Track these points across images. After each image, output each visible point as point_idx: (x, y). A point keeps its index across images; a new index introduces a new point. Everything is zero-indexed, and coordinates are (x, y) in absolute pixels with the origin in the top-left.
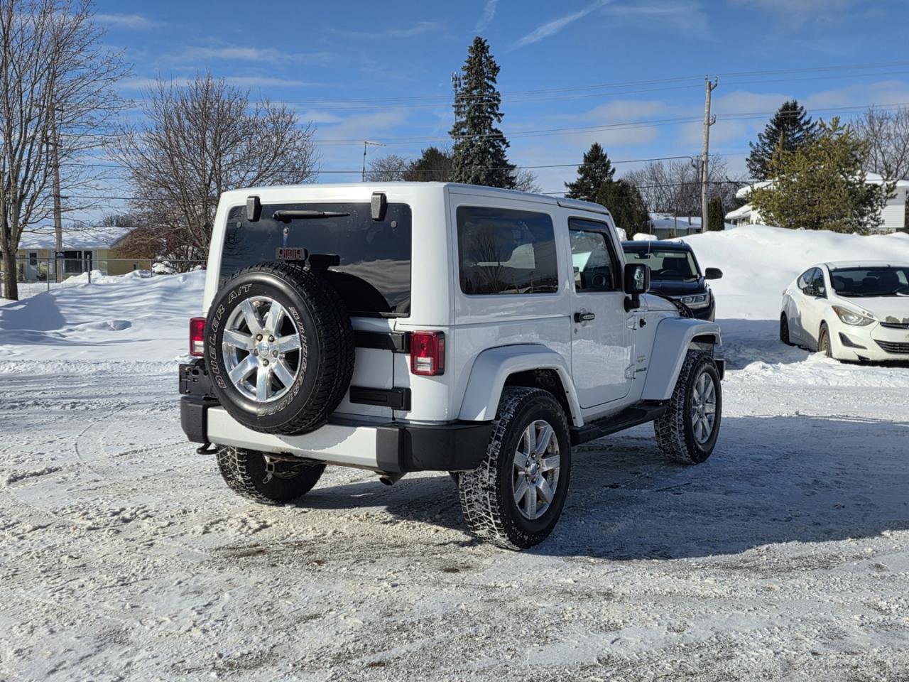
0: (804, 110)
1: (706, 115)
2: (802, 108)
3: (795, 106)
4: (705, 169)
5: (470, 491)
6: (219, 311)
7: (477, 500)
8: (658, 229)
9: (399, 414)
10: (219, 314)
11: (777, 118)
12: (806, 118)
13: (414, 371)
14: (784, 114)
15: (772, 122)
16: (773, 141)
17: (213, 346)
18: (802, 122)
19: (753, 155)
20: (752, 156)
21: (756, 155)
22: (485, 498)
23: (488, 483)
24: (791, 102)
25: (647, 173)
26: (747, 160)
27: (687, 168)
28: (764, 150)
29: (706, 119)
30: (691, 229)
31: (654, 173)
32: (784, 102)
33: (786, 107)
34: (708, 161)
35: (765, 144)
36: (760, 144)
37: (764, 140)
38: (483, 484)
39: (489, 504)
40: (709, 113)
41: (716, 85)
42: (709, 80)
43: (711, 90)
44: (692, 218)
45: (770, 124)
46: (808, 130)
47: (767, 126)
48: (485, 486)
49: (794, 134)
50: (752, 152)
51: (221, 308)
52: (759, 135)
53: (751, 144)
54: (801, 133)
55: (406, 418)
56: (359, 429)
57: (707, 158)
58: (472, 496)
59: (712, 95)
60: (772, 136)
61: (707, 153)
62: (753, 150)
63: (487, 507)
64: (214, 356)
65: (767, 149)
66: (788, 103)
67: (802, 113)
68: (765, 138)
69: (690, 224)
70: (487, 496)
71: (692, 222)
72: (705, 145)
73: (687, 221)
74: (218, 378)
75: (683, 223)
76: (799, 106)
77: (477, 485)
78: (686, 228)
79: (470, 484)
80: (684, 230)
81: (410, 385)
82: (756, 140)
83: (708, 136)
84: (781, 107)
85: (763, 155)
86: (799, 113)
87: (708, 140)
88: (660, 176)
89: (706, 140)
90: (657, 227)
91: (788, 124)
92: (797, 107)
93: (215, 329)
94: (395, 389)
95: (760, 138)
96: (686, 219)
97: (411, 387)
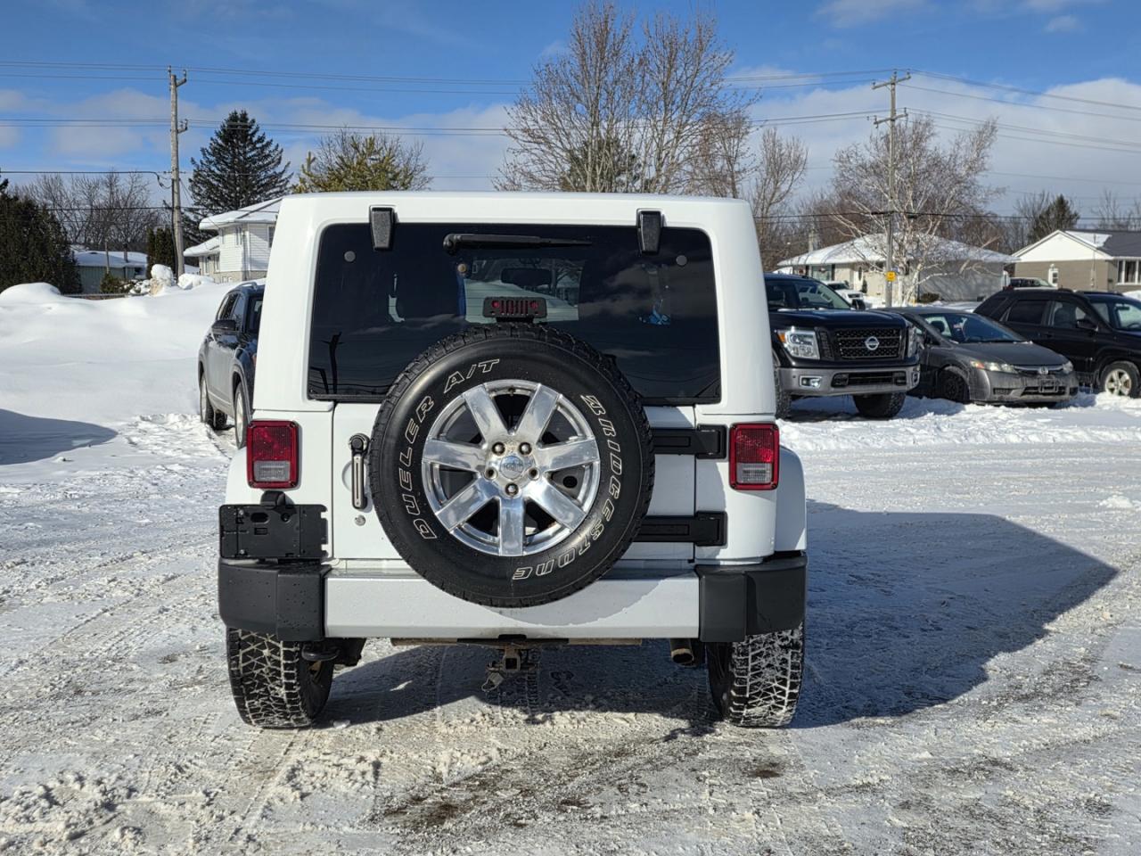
0: (255, 124)
1: (173, 119)
2: (253, 121)
3: (244, 117)
4: (176, 190)
5: (760, 654)
6: (423, 405)
7: (769, 666)
8: (83, 267)
9: (705, 552)
10: (420, 411)
11: (224, 131)
12: (259, 134)
13: (735, 485)
14: (231, 126)
15: (218, 134)
16: (220, 159)
17: (406, 469)
18: (255, 139)
19: (197, 174)
20: (195, 176)
21: (200, 175)
22: (784, 661)
23: (790, 638)
24: (239, 113)
25: (40, 190)
26: (190, 180)
27: (97, 186)
28: (210, 171)
29: (173, 124)
30: (129, 268)
31: (49, 189)
32: (231, 111)
33: (234, 118)
34: (180, 180)
35: (211, 162)
36: (204, 162)
37: (208, 157)
38: (782, 641)
39: (789, 669)
40: (176, 116)
41: (185, 81)
42: (172, 73)
43: (176, 86)
44: (129, 253)
45: (215, 137)
46: (263, 148)
47: (212, 139)
48: (786, 643)
49: (245, 153)
50: (195, 171)
51: (427, 401)
52: (203, 150)
53: (193, 160)
54: (253, 153)
55: (718, 557)
56: (662, 582)
57: (178, 176)
58: (763, 660)
59: (178, 92)
60: (218, 152)
61: (177, 169)
62: (195, 168)
63: (785, 672)
64: (407, 485)
65: (213, 168)
66: (236, 113)
67: (254, 128)
68: (209, 154)
69: (127, 261)
70: (788, 657)
71: (129, 258)
72: (175, 158)
73: (123, 257)
74: (419, 523)
75: (118, 259)
76: (250, 117)
77: (772, 643)
78: (121, 266)
79: (759, 643)
80: (119, 269)
81: (725, 507)
82: (199, 158)
83: (177, 147)
84: (228, 117)
85: (209, 176)
86: (250, 127)
87: (177, 151)
88: (59, 193)
89: (175, 152)
90: (81, 264)
91: (238, 140)
92: (247, 119)
93: (411, 438)
94: (699, 515)
95: (204, 154)
96: (120, 255)
97: (727, 510)
